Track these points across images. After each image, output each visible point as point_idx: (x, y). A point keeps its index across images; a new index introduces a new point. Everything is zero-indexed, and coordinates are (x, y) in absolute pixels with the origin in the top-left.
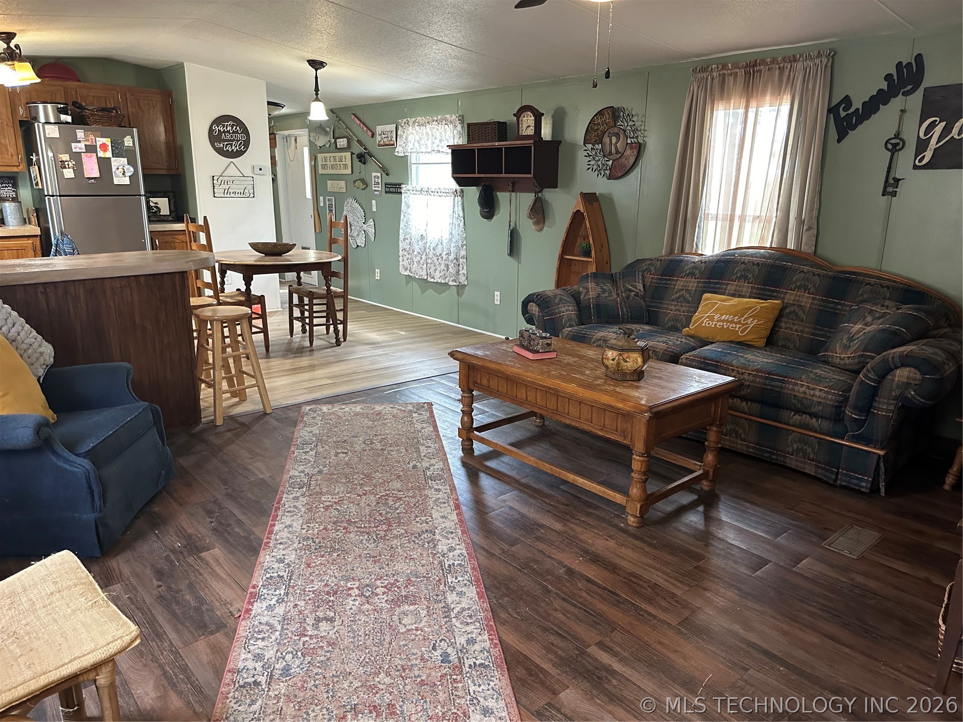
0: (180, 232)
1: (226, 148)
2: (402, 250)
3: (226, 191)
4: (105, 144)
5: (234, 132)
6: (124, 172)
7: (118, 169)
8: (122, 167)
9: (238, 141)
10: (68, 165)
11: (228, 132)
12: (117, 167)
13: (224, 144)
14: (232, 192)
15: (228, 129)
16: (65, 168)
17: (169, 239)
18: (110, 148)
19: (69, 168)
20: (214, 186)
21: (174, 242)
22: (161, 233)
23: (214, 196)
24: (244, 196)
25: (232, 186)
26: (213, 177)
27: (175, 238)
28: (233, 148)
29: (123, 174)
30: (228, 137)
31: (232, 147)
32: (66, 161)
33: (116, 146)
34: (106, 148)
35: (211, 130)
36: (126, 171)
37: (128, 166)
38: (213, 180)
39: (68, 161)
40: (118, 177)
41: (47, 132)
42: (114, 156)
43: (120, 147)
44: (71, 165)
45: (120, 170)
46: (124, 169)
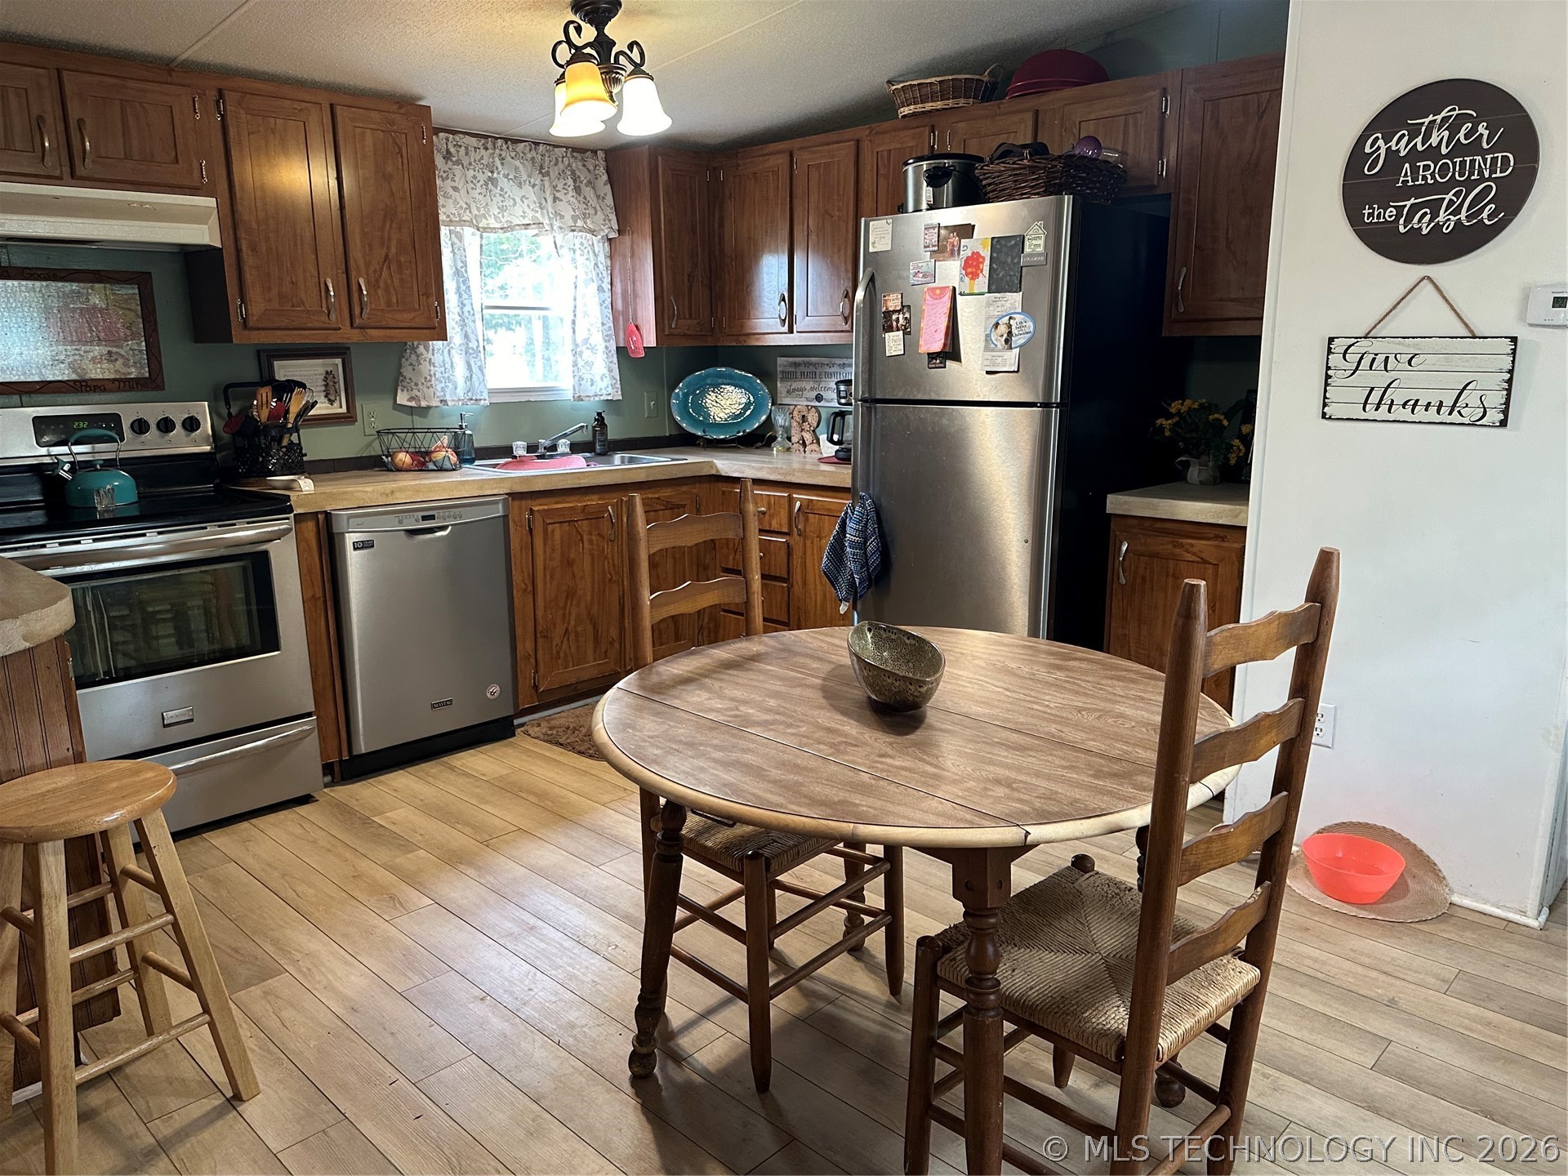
0: (1206, 530)
1: (1408, 221)
3: (1375, 398)
4: (978, 253)
5: (1458, 150)
6: (1010, 333)
7: (997, 325)
8: (1006, 319)
9: (1470, 185)
10: (897, 320)
11: (1433, 153)
12: (994, 321)
13: (1400, 209)
14: (1399, 401)
15: (1434, 141)
16: (890, 329)
17: (1163, 545)
18: (986, 264)
19: (898, 330)
20: (1328, 377)
21: (1177, 559)
22: (1147, 524)
23: (1324, 415)
24: (1455, 418)
25: (1406, 377)
26: (1331, 340)
27: (1182, 546)
28: (1441, 218)
29: (1007, 341)
30: (1429, 171)
31: (1435, 214)
32: (895, 311)
33: (1002, 259)
34: (977, 267)
35: (1357, 158)
36: (1014, 331)
37: (1019, 318)
38: (1329, 351)
39: (898, 312)
40: (993, 350)
41: (871, 240)
42: (993, 287)
43: (1009, 260)
44: (901, 321)
45: (1003, 329)
46: (1010, 326)
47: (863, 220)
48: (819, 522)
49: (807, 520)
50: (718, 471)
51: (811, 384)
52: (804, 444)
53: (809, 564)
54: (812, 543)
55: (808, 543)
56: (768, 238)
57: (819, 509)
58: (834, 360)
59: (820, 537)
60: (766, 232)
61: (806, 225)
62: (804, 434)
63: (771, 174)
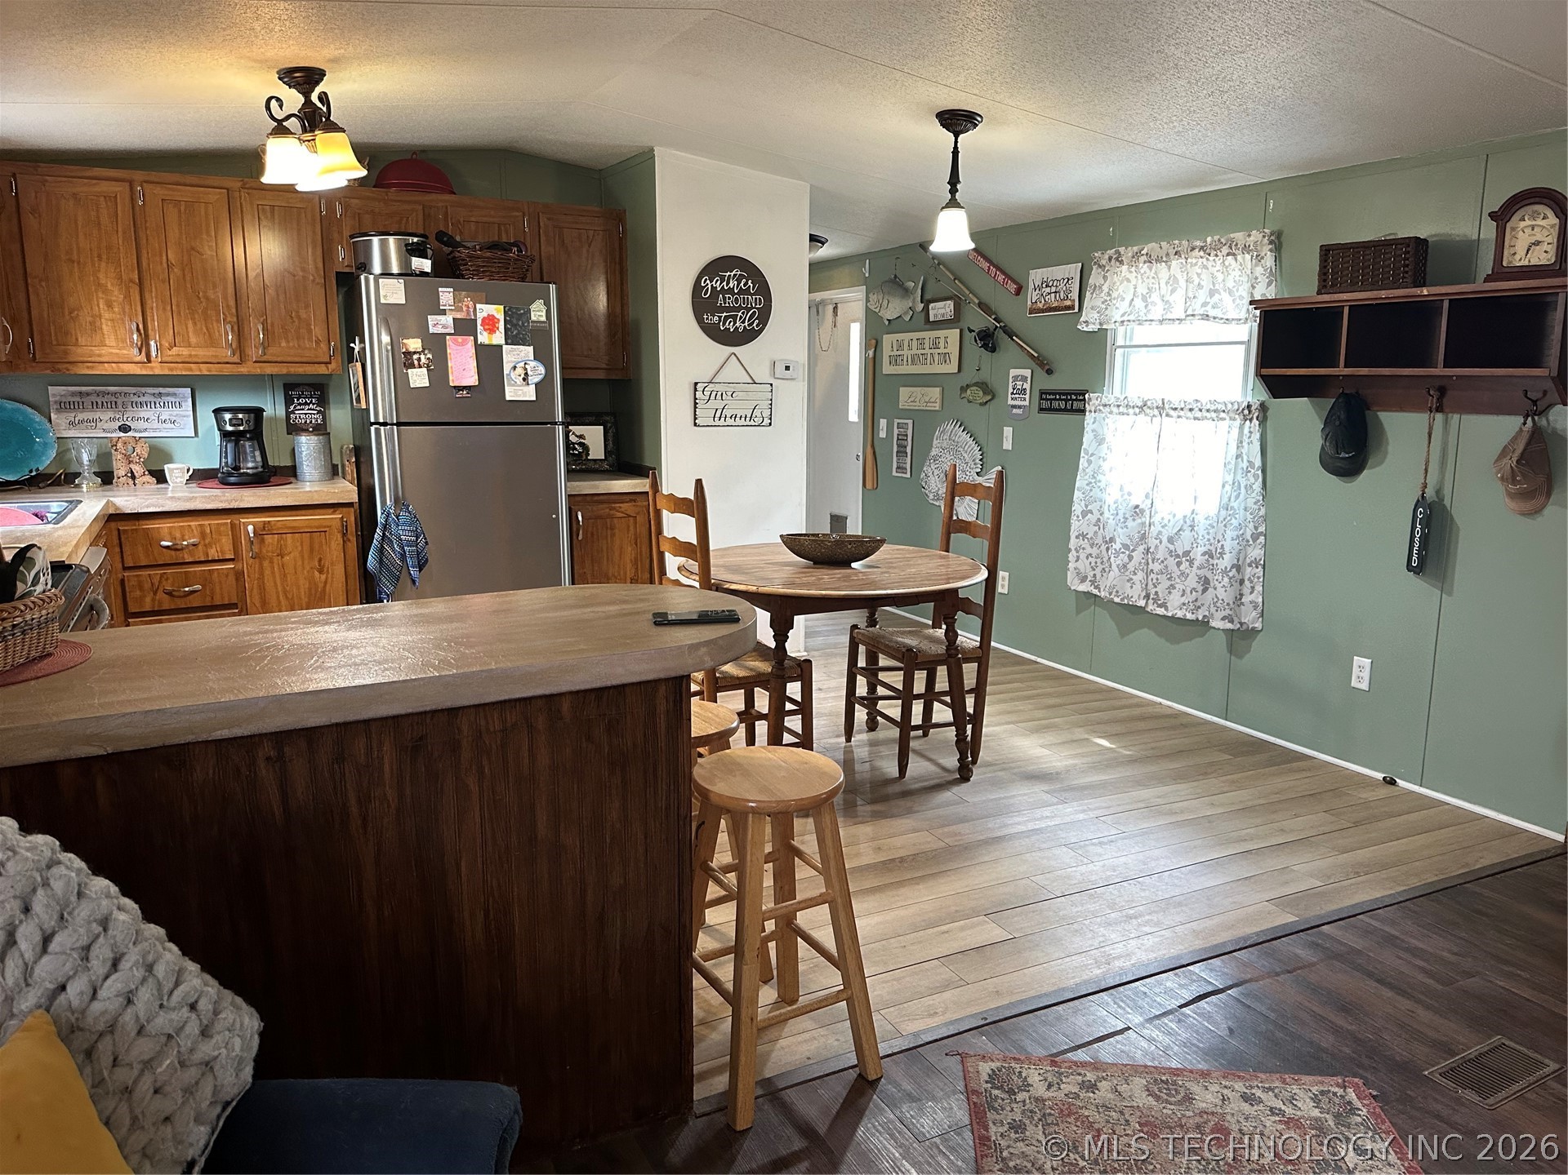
0: (625, 497)
1: (724, 324)
2: (1077, 537)
3: (718, 415)
4: (493, 316)
5: (741, 292)
6: (526, 374)
7: (515, 368)
8: (522, 364)
9: (748, 310)
10: (419, 360)
11: (731, 290)
12: (512, 365)
13: (720, 317)
14: (729, 416)
15: (731, 285)
16: (412, 366)
17: (603, 510)
18: (502, 323)
19: (420, 367)
20: (696, 404)
21: (612, 517)
22: (588, 498)
23: (695, 424)
24: (752, 423)
25: (731, 403)
26: (696, 384)
27: (614, 508)
28: (738, 324)
29: (524, 379)
30: (730, 301)
31: (735, 323)
32: (415, 353)
33: (515, 321)
34: (494, 325)
35: (697, 288)
36: (529, 373)
37: (533, 364)
38: (696, 390)
39: (419, 353)
40: (513, 385)
41: (382, 293)
42: (509, 341)
43: (520, 323)
44: (423, 360)
45: (519, 371)
46: (526, 369)
47: (362, 277)
48: (278, 541)
49: (263, 541)
51: (111, 414)
53: (269, 584)
54: (271, 562)
55: (266, 564)
57: (278, 529)
60: (100, 257)
61: (164, 258)
63: (102, 199)
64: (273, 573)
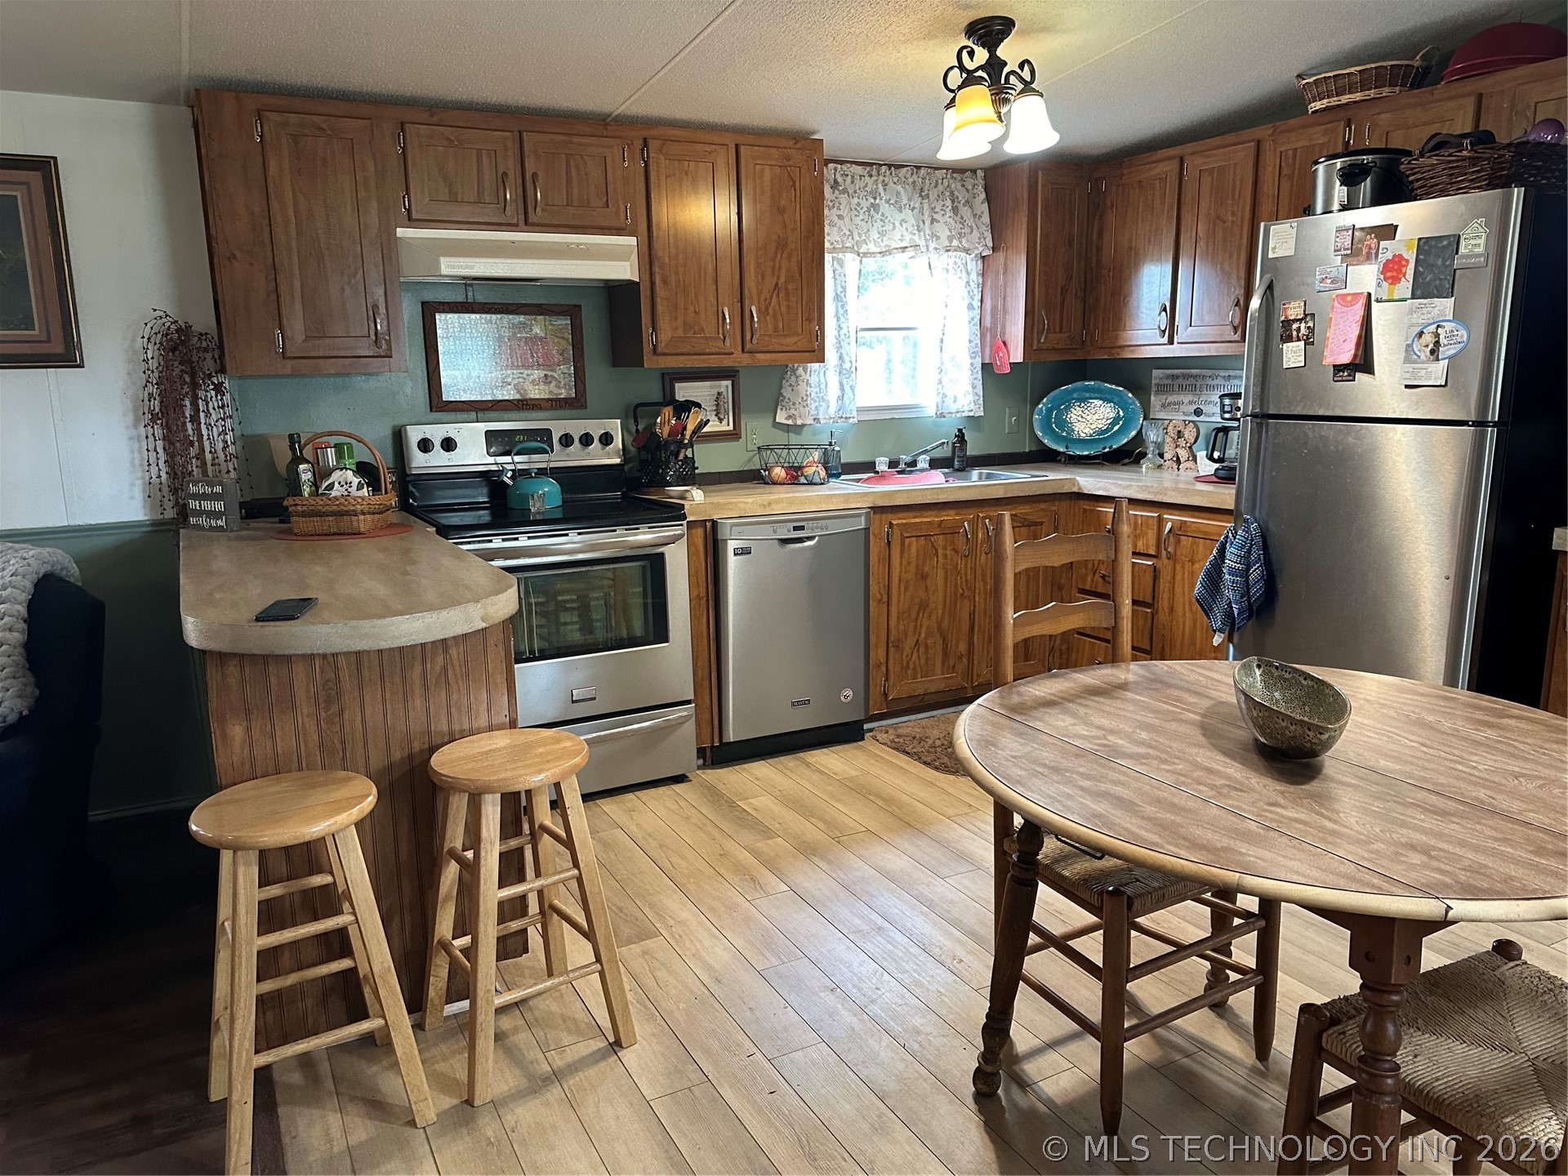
4: (1401, 255)
6: (1437, 343)
7: (1421, 334)
10: (1299, 329)
12: (1418, 330)
16: (1289, 339)
18: (1412, 265)
19: (1299, 340)
29: (1432, 352)
32: (1297, 320)
33: (1431, 260)
34: (1399, 271)
36: (1443, 341)
37: (1449, 326)
39: (1300, 320)
40: (1415, 362)
41: (1271, 245)
42: (1418, 293)
43: (1440, 262)
44: (1303, 331)
45: (1428, 338)
46: (1437, 335)
47: (1262, 224)
48: (1192, 545)
49: (1178, 542)
50: (1080, 488)
51: (1190, 397)
52: (1178, 462)
53: (1178, 590)
54: (1183, 567)
55: (1178, 567)
56: (1151, 247)
57: (1192, 531)
58: (1217, 372)
59: (1192, 562)
60: (1149, 241)
61: (1194, 232)
62: (1179, 451)
63: (1158, 181)
64: (1183, 579)
